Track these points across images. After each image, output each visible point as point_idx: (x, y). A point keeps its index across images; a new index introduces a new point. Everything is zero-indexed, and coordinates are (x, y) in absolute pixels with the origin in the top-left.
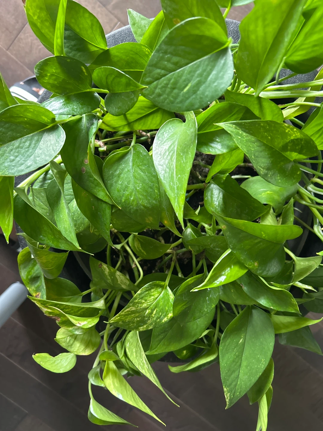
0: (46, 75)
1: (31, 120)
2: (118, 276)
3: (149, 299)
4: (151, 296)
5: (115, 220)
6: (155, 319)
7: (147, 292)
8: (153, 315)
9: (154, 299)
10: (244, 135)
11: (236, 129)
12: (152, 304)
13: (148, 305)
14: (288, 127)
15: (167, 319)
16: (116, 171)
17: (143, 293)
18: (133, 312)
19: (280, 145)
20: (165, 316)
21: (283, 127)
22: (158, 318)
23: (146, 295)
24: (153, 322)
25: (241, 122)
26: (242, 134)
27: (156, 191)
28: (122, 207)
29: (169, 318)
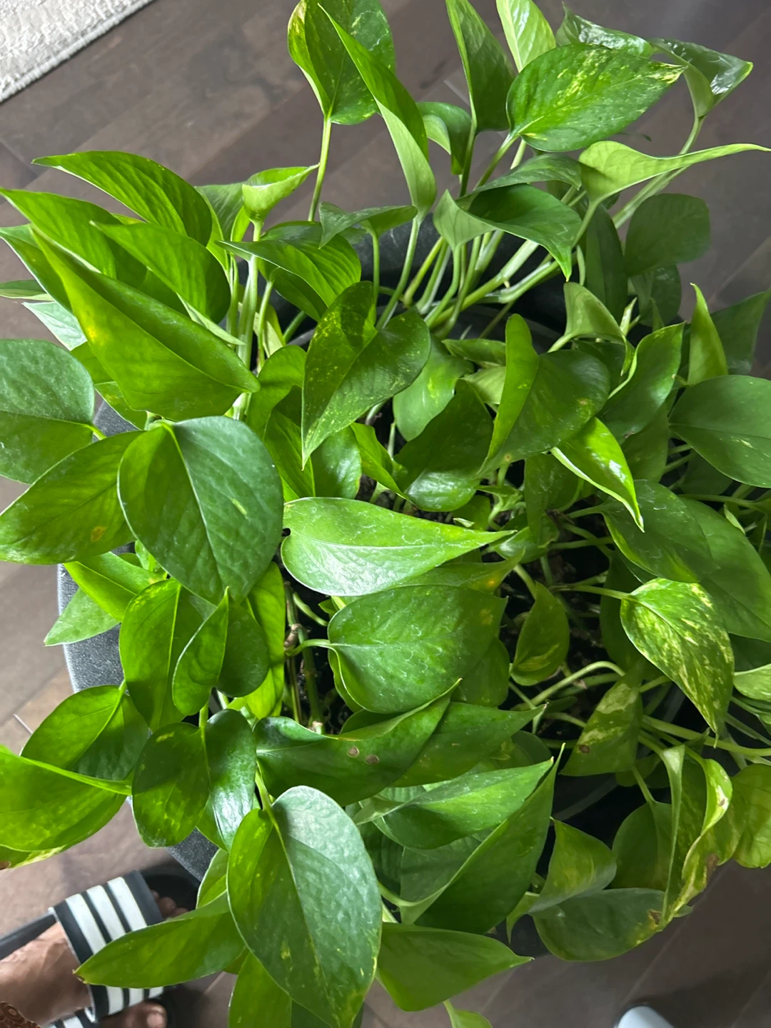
0: (167, 822)
1: (259, 862)
2: (610, 707)
3: (661, 634)
4: (654, 630)
5: (483, 698)
6: (705, 624)
7: (646, 637)
8: (697, 627)
9: (660, 624)
10: (329, 413)
11: (316, 427)
12: (671, 627)
13: (674, 637)
14: (320, 332)
15: (704, 597)
16: (379, 683)
17: (648, 645)
18: (691, 672)
19: (351, 349)
20: (699, 602)
21: (320, 341)
22: (705, 619)
23: (651, 639)
24: (711, 629)
25: (304, 417)
26: (327, 418)
27: (428, 594)
28: (456, 677)
29: (702, 592)
